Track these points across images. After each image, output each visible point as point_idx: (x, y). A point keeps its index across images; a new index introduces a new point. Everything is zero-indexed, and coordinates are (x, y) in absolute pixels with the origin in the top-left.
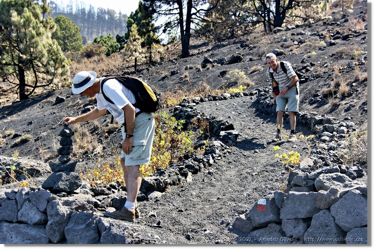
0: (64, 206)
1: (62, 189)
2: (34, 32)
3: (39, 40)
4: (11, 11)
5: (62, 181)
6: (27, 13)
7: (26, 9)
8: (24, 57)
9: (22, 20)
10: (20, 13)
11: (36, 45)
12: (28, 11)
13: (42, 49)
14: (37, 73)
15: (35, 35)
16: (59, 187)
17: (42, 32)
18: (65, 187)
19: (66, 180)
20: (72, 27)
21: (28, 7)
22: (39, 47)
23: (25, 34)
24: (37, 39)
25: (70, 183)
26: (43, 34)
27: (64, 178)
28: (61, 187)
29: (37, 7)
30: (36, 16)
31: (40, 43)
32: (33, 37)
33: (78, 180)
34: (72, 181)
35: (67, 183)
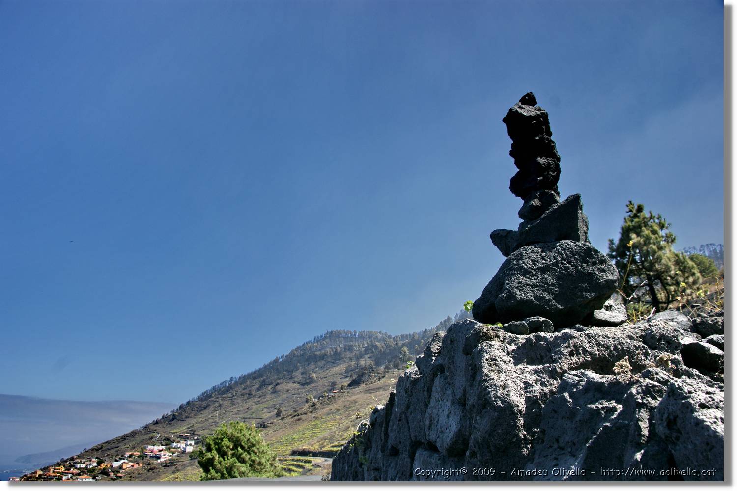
0: (521, 366)
1: (525, 302)
2: (655, 247)
3: (662, 255)
4: (631, 235)
5: (526, 273)
6: (646, 232)
7: (643, 228)
8: (652, 273)
9: (642, 240)
10: (638, 235)
11: (659, 260)
12: (645, 230)
13: (666, 262)
14: (668, 287)
15: (657, 250)
16: (511, 295)
17: (663, 245)
18: (539, 293)
19: (543, 270)
20: (705, 261)
21: (645, 226)
22: (663, 261)
23: (647, 251)
24: (660, 253)
25: (558, 278)
26: (665, 247)
27: (534, 261)
28: (519, 295)
29: (653, 224)
30: (654, 232)
31: (663, 257)
32: (655, 252)
33: (594, 264)
34: (566, 268)
35: (549, 278)
